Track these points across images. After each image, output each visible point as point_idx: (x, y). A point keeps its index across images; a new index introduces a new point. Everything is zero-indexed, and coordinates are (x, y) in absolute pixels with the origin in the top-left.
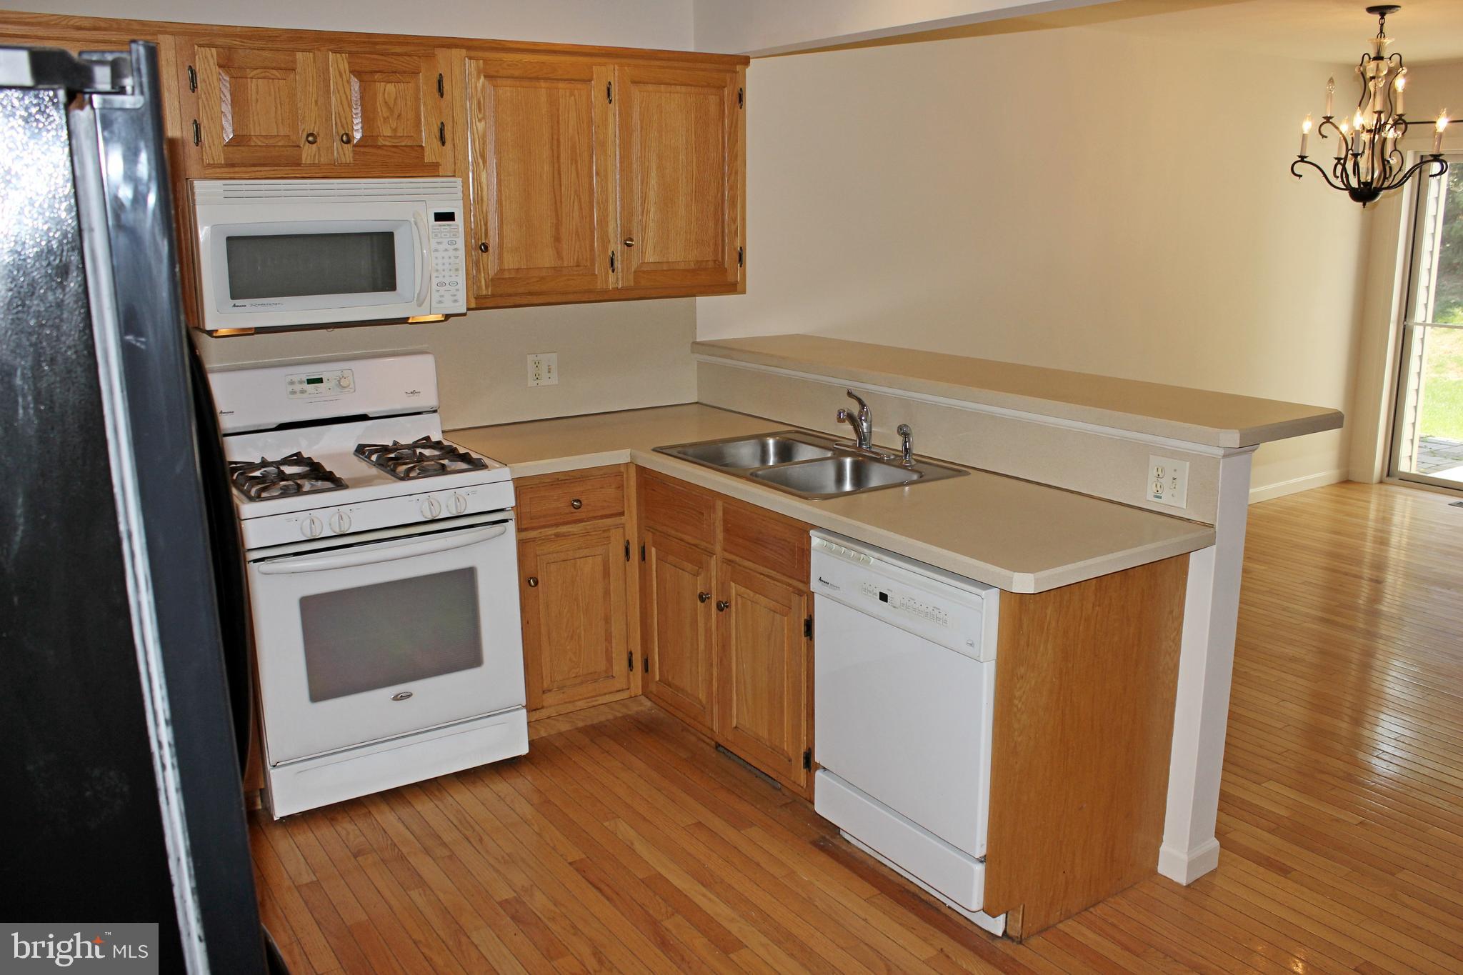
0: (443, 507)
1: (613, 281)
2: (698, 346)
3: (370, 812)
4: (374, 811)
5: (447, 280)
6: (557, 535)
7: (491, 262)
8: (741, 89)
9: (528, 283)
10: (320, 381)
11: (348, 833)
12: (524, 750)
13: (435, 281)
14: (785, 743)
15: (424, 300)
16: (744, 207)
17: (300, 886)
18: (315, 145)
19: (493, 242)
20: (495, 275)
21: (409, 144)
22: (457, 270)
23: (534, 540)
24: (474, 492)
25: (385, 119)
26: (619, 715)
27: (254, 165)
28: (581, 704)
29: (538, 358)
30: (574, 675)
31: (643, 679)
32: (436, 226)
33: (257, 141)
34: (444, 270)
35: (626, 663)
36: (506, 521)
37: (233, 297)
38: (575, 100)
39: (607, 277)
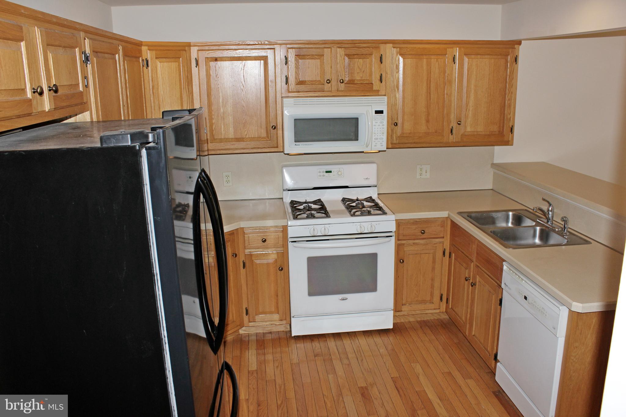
0: (366, 229)
1: (451, 138)
2: (494, 165)
3: (326, 340)
4: (328, 340)
5: (379, 137)
6: (414, 244)
7: (399, 130)
8: (517, 56)
9: (414, 139)
10: (330, 172)
11: (316, 347)
12: (391, 326)
13: (374, 138)
14: (489, 348)
15: (369, 145)
16: (515, 108)
17: (292, 363)
18: (330, 84)
19: (400, 122)
20: (401, 135)
21: (367, 83)
22: (383, 133)
23: (404, 244)
24: (379, 224)
25: (358, 73)
26: (436, 318)
27: (306, 92)
28: (418, 312)
29: (422, 166)
30: (416, 300)
31: (446, 306)
32: (375, 116)
33: (308, 83)
34: (378, 133)
35: (439, 298)
36: (391, 236)
37: (295, 142)
38: (438, 64)
39: (449, 137)
